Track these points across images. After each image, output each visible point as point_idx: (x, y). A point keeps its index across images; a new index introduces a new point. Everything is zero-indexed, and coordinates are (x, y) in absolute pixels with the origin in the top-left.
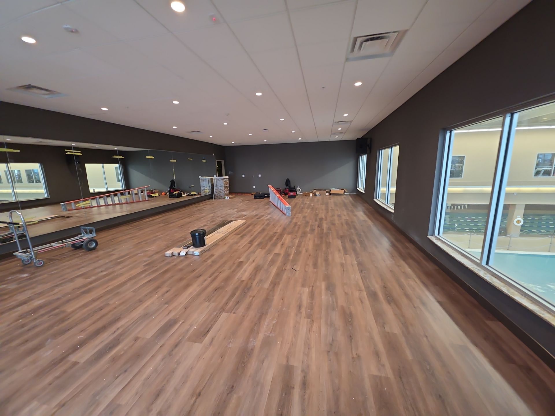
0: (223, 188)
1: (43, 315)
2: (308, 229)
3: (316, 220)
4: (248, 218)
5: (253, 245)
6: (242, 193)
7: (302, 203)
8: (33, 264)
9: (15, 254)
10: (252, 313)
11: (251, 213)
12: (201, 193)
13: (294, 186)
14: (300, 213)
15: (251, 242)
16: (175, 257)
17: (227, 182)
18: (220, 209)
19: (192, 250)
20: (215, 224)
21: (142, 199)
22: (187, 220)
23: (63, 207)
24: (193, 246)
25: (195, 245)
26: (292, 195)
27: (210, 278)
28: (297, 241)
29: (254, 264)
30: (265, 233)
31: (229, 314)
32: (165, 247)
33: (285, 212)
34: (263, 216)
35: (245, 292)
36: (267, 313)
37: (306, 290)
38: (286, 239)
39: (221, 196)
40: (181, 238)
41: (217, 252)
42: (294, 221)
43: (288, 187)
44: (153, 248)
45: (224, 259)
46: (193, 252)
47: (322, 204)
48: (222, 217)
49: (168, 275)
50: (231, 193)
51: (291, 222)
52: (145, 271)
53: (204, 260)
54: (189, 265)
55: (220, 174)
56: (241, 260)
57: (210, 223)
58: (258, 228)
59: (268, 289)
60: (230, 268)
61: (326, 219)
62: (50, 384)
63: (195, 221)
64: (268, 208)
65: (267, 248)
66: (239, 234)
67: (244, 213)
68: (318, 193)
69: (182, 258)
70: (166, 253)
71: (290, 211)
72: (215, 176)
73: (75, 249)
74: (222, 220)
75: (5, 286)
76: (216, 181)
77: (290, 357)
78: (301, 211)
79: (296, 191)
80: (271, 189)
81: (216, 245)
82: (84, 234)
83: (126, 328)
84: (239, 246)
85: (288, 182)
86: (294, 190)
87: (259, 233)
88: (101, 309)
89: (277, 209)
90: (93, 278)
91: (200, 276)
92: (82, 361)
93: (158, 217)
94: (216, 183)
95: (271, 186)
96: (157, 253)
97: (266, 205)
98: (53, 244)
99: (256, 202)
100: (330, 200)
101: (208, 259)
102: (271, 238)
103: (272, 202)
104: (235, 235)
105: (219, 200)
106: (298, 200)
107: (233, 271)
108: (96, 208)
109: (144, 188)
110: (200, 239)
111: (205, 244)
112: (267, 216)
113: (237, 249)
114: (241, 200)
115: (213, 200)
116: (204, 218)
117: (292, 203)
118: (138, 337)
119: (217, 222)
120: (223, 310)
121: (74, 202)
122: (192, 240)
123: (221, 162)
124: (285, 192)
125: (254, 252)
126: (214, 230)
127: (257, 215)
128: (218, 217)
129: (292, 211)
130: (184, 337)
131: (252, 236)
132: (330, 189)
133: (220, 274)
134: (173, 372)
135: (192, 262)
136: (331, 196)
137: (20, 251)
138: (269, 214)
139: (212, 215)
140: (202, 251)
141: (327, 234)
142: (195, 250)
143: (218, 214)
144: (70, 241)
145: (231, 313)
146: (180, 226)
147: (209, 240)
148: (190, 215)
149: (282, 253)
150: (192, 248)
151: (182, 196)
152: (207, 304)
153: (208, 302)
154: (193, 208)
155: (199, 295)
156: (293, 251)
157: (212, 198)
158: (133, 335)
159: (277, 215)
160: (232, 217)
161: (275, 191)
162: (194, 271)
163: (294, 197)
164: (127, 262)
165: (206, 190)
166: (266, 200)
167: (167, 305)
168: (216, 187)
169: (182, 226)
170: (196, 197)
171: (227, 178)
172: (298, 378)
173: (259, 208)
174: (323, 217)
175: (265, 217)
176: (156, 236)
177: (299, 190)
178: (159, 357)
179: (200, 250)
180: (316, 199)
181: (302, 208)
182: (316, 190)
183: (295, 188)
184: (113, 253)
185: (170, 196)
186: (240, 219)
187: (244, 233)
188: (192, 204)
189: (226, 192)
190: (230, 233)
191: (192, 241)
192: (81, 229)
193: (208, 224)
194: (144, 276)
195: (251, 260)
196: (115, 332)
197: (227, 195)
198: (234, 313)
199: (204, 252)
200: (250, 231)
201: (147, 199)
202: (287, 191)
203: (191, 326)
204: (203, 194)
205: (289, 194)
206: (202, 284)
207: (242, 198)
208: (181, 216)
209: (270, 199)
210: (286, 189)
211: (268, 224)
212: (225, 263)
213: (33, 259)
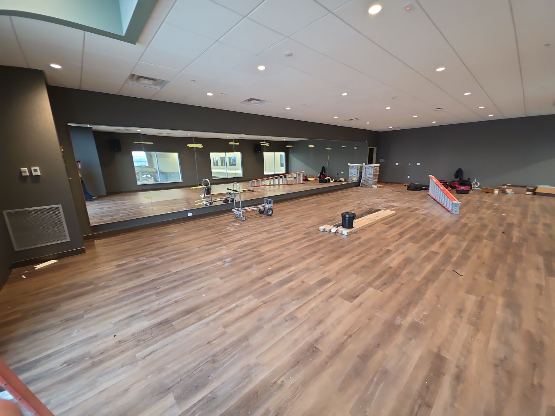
0: (372, 176)
1: (249, 250)
2: (485, 234)
3: (501, 225)
4: (398, 209)
5: (404, 238)
6: (392, 183)
7: (479, 201)
8: (240, 218)
9: (233, 210)
10: (400, 298)
11: (403, 205)
12: (348, 180)
13: (469, 179)
14: (473, 212)
15: (401, 234)
16: (327, 233)
17: (377, 170)
18: (367, 197)
19: (341, 229)
20: (362, 211)
21: (298, 182)
22: (336, 203)
23: (250, 184)
24: (342, 226)
25: (344, 226)
26: (463, 190)
27: (358, 257)
28: (465, 244)
29: (403, 256)
30: (420, 228)
31: (376, 290)
32: (318, 223)
33: (450, 209)
34: (417, 209)
35: (393, 278)
36: (417, 303)
37: (473, 298)
38: (448, 239)
39: (369, 184)
40: (331, 218)
41: (364, 237)
42: (463, 221)
43: (458, 179)
44: (309, 222)
45: (372, 244)
46: (342, 231)
47: (515, 206)
48: (369, 205)
49: (322, 245)
50: (379, 182)
51: (457, 221)
52: (304, 238)
53: (352, 241)
54: (338, 241)
55: (370, 162)
56: (389, 248)
57: (357, 209)
58: (411, 222)
59: (419, 282)
60: (378, 253)
61: (520, 225)
62: (258, 289)
63: (342, 205)
64: (425, 202)
65: (422, 243)
66: (387, 224)
67: (394, 204)
68: (511, 190)
69: (332, 235)
70: (320, 227)
71: (458, 209)
72: (364, 164)
73: (260, 213)
74: (370, 208)
75: (229, 228)
76: (365, 169)
77: (442, 349)
78: (476, 210)
79: (471, 186)
80: (433, 180)
81: (363, 229)
82: (266, 203)
83: (296, 273)
84: (387, 235)
85: (459, 173)
86: (468, 183)
87: (412, 226)
88: (279, 256)
89: (438, 205)
90: (272, 235)
91: (349, 252)
92: (273, 283)
93: (311, 198)
94: (365, 171)
95: (433, 176)
96: (312, 226)
97: (422, 199)
98: (250, 207)
99: (410, 194)
100: (533, 201)
101: (355, 240)
102: (427, 235)
103: (432, 196)
104: (383, 224)
105: (366, 189)
106: (473, 197)
107: (381, 256)
108: (268, 186)
109: (301, 173)
110: (349, 220)
111: (353, 227)
112: (423, 211)
113: (385, 238)
114: (391, 191)
115: (360, 188)
116: (351, 203)
117: (461, 200)
118: (304, 281)
119: (364, 209)
120: (370, 284)
121: (257, 181)
122: (342, 220)
123: (373, 149)
124: (453, 185)
125: (404, 244)
126: (361, 216)
127: (410, 208)
128: (365, 204)
129: (461, 208)
130: (336, 293)
131: (402, 228)
132: (536, 186)
133: (367, 256)
134: (330, 313)
135: (341, 239)
136: (535, 196)
137: (235, 209)
138: (427, 209)
139: (359, 202)
140: (350, 232)
141: (519, 245)
142: (344, 230)
143: (364, 202)
144: (258, 207)
145: (378, 290)
146: (329, 208)
147: (358, 223)
148: (338, 200)
149: (442, 252)
150: (341, 228)
151: (330, 182)
152: (355, 276)
153: (356, 275)
154: (340, 194)
155: (347, 267)
156: (458, 253)
157: (358, 186)
158: (300, 279)
159: (437, 211)
160: (380, 206)
161: (438, 183)
162: (343, 247)
163: (466, 192)
164: (291, 229)
165: (354, 176)
166: (423, 193)
167: (322, 267)
168: (364, 175)
169: (332, 208)
170: (343, 183)
171: (378, 166)
172: (451, 370)
173: (413, 201)
174: (515, 221)
175: (421, 211)
176: (311, 214)
177: (477, 184)
178: (319, 300)
179: (348, 231)
180: (504, 198)
181: (478, 207)
182: (507, 185)
183: (470, 181)
184: (282, 220)
185: (320, 181)
186: (389, 209)
187: (393, 224)
188: (339, 190)
189: (374, 180)
190: (378, 222)
191: (342, 222)
192: (265, 200)
193: (355, 209)
194: (304, 241)
195: (401, 251)
196: (289, 273)
197: (375, 183)
198: (381, 291)
199: (351, 233)
200: (400, 223)
201: (302, 183)
202: (454, 184)
203: (342, 288)
204: (350, 181)
205: (458, 188)
206: (350, 259)
207: (391, 189)
208: (330, 199)
209: (429, 192)
210: (454, 181)
211: (424, 220)
212: (372, 247)
213: (241, 215)
